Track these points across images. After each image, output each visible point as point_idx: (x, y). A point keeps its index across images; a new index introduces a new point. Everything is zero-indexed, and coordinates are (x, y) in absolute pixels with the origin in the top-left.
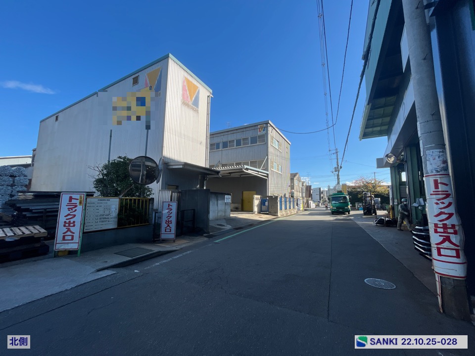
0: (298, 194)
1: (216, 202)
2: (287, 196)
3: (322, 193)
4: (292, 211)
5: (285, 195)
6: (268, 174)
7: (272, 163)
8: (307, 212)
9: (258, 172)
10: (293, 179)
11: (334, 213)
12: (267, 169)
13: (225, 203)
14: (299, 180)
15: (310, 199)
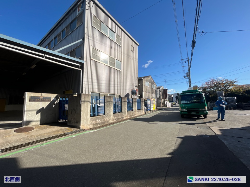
6: (82, 64)
7: (97, 51)
15: (166, 99)
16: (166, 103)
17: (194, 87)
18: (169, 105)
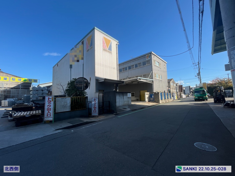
0: (173, 90)
1: (123, 97)
2: (166, 92)
3: (191, 89)
4: (170, 100)
5: (165, 91)
6: (153, 81)
7: (155, 74)
8: (180, 100)
9: (147, 80)
10: (170, 82)
11: (196, 100)
12: (152, 78)
13: (128, 97)
14: (174, 83)
15: (182, 92)
16: (182, 95)
17: (203, 83)
18: (184, 96)
